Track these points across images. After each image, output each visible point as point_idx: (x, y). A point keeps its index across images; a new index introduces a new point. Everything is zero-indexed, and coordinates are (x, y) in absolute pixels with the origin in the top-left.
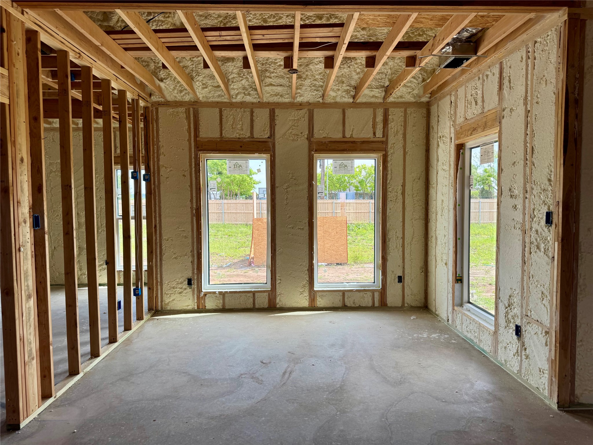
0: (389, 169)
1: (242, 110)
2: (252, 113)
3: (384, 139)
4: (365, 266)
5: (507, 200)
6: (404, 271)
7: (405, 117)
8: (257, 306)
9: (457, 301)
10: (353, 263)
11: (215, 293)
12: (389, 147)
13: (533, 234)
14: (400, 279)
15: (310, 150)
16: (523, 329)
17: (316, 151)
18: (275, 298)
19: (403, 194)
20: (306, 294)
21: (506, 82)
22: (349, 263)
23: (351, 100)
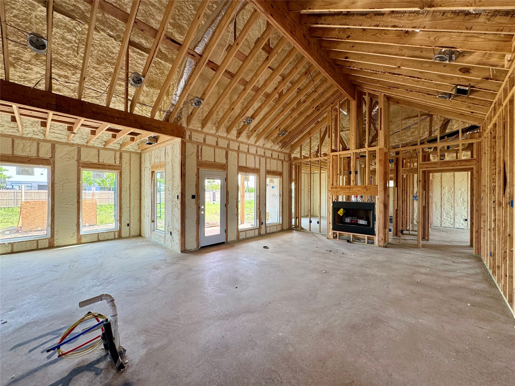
0: (123, 178)
1: (31, 141)
2: (38, 144)
3: (120, 165)
4: (108, 225)
5: (167, 191)
6: (130, 221)
7: (130, 157)
8: (40, 247)
9: (152, 229)
10: (100, 224)
11: (5, 244)
12: (123, 168)
13: (174, 202)
14: (128, 225)
15: (78, 166)
16: (172, 232)
17: (82, 167)
18: (54, 241)
19: (130, 188)
20: (75, 237)
21: (167, 153)
22: (97, 224)
23: (103, 147)
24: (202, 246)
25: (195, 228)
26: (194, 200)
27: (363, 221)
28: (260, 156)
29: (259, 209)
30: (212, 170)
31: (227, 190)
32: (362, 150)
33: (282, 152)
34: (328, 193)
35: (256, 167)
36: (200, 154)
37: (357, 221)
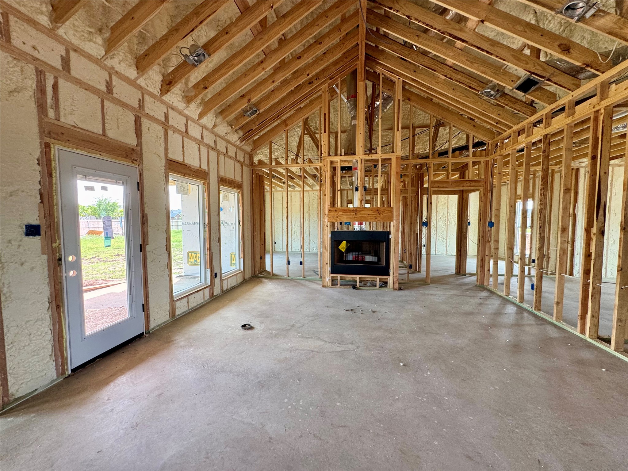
24: (74, 366)
25: (48, 322)
26: (36, 241)
27: (371, 257)
28: (208, 146)
29: (210, 249)
30: (99, 156)
31: (143, 210)
32: (374, 157)
33: (241, 149)
34: (323, 218)
35: (202, 167)
36: (49, 101)
37: (363, 258)
